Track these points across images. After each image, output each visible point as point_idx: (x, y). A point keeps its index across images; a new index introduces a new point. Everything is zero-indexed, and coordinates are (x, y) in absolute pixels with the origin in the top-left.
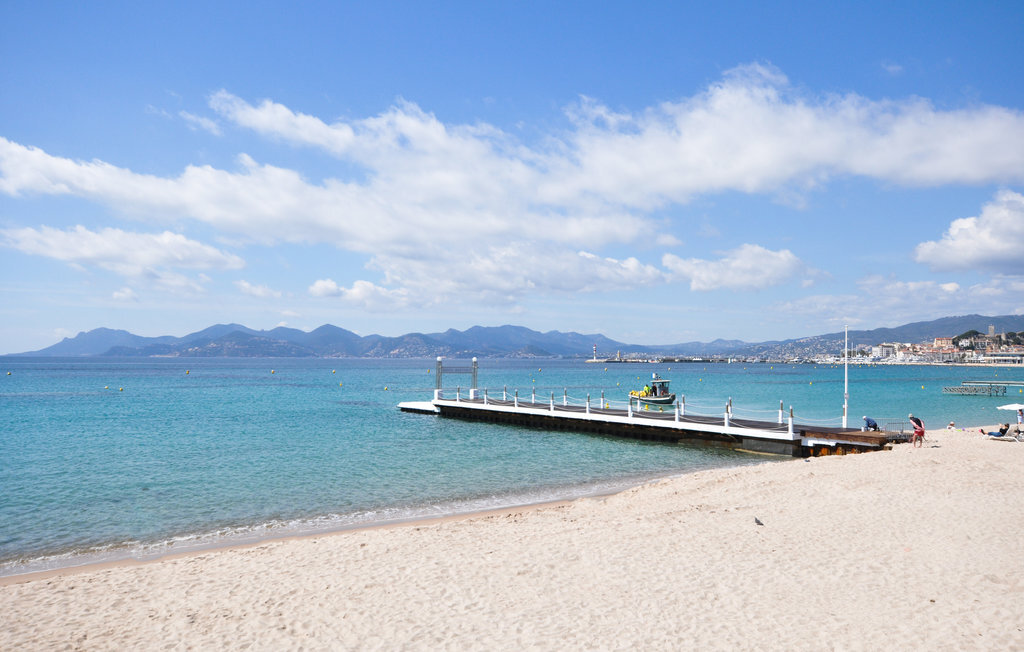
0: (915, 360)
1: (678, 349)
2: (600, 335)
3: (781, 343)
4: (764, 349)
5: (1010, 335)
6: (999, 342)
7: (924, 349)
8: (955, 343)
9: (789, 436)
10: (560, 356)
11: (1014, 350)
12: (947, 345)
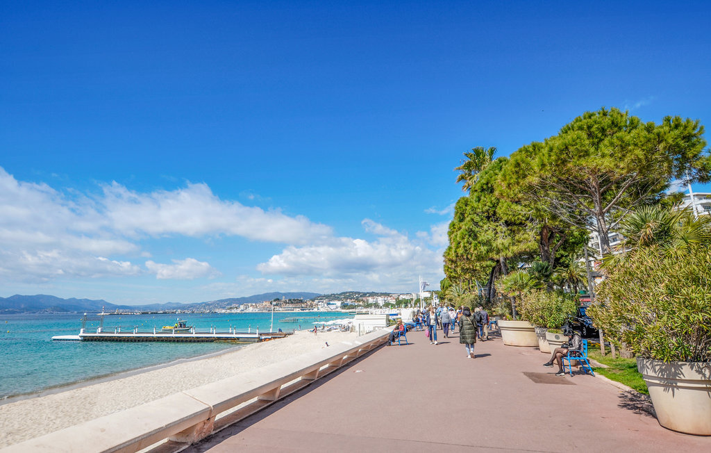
0: (257, 310)
1: (147, 307)
2: (102, 300)
3: (199, 304)
4: (192, 307)
5: (290, 300)
6: (286, 302)
7: (260, 305)
8: (271, 303)
9: (257, 336)
10: (76, 312)
11: (291, 306)
12: (268, 304)
